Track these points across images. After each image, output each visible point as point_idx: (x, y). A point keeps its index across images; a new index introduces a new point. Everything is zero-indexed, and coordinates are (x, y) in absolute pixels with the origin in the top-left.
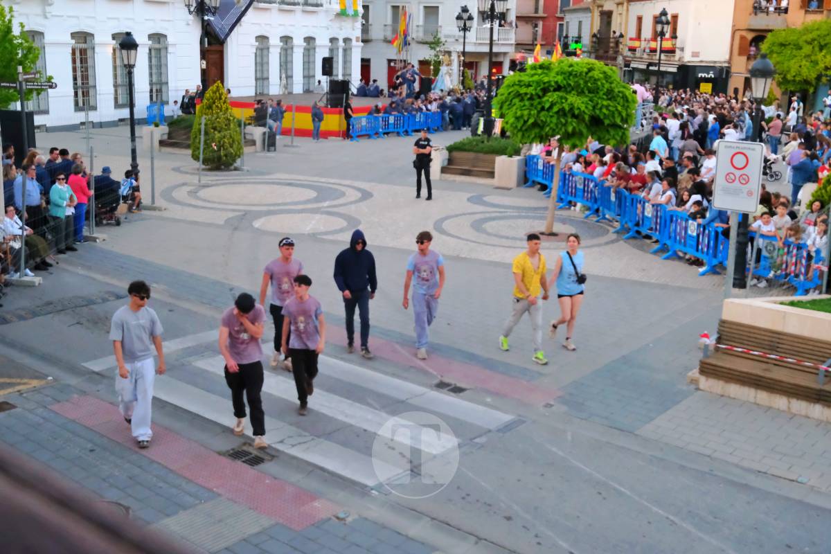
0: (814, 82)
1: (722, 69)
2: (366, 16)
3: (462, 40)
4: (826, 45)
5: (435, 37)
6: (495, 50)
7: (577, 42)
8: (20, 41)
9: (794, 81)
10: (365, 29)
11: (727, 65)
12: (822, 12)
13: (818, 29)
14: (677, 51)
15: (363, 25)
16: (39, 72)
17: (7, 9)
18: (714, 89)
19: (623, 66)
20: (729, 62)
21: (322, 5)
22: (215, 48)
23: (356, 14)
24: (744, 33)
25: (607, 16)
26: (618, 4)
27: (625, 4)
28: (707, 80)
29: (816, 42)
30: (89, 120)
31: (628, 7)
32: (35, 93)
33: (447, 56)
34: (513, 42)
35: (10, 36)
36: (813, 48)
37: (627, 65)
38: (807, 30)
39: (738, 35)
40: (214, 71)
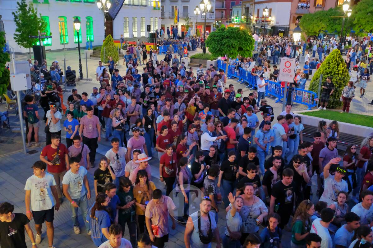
0: (318, 33)
1: (286, 28)
2: (163, 10)
3: (196, 18)
4: (322, 19)
5: (187, 17)
6: (207, 21)
7: (237, 18)
8: (40, 20)
9: (311, 32)
10: (163, 14)
11: (288, 26)
12: (321, 8)
13: (319, 14)
14: (271, 21)
15: (162, 13)
16: (47, 31)
17: (35, 9)
18: (283, 35)
19: (252, 27)
20: (289, 25)
21: (147, 6)
22: (109, 22)
23: (159, 9)
24: (294, 15)
25: (247, 9)
26: (251, 5)
27: (253, 5)
28: (281, 32)
29: (319, 19)
30: (66, 47)
31: (254, 7)
32: (46, 39)
33: (191, 24)
34: (214, 18)
35: (36, 18)
36: (318, 20)
37: (254, 26)
38: (315, 14)
39: (292, 16)
40: (109, 30)
